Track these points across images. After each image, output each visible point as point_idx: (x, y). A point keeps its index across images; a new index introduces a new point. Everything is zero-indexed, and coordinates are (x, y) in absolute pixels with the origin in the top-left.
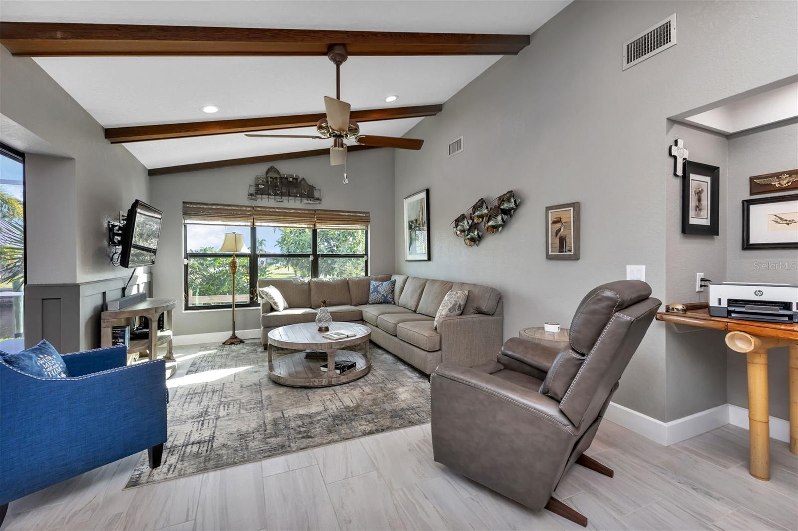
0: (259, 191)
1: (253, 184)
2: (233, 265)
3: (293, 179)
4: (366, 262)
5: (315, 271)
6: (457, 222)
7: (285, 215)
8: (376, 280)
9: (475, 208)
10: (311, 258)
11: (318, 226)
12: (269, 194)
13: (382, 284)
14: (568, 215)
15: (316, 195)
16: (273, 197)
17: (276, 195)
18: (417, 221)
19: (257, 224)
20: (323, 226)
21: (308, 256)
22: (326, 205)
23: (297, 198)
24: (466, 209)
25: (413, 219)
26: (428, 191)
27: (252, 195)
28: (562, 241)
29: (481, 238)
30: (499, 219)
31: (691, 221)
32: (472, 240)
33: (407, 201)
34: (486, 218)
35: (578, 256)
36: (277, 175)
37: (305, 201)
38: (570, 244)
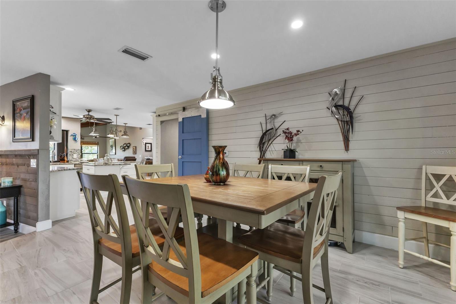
4: (98, 155)
5: (82, 157)
6: (121, 147)
9: (124, 145)
14: (135, 148)
18: (112, 145)
20: (84, 146)
22: (85, 140)
24: (122, 145)
26: (115, 139)
29: (124, 151)
30: (127, 147)
31: (147, 150)
32: (123, 151)
33: (110, 140)
34: (125, 147)
35: (136, 154)
38: (135, 152)
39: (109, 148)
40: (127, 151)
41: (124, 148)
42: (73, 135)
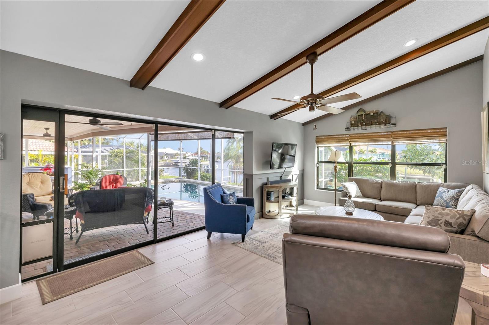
0: (352, 125)
1: (349, 121)
2: (335, 169)
3: (374, 113)
4: (446, 170)
5: (393, 175)
7: (369, 137)
10: (389, 166)
11: (395, 143)
12: (358, 126)
13: (449, 191)
15: (393, 121)
16: (361, 127)
17: (363, 125)
19: (352, 144)
21: (387, 164)
23: (377, 126)
27: (348, 128)
36: (363, 113)
37: (383, 126)
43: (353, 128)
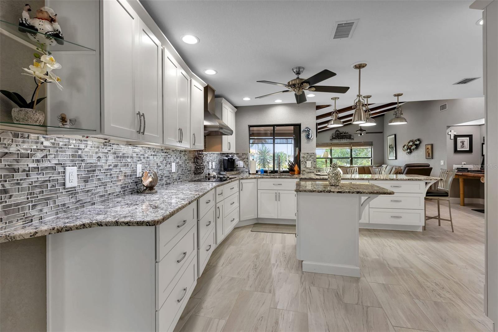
0: (333, 138)
1: (331, 136)
2: (326, 161)
3: (344, 133)
4: (372, 160)
5: (351, 163)
6: (404, 147)
8: (375, 166)
9: (409, 142)
10: (350, 159)
11: (353, 148)
12: (337, 139)
14: (430, 147)
15: (352, 138)
17: (339, 139)
18: (392, 145)
19: (332, 148)
20: (355, 148)
21: (349, 158)
22: (355, 140)
23: (345, 139)
24: (406, 143)
25: (390, 144)
26: (395, 135)
27: (331, 140)
28: (429, 154)
29: (410, 152)
30: (414, 147)
31: (458, 149)
32: (408, 153)
33: (388, 137)
34: (412, 146)
35: (432, 158)
36: (339, 133)
37: (348, 140)
38: (430, 155)
39: (387, 149)
40: (415, 153)
41: (410, 149)
42: (306, 131)
43: (333, 140)
